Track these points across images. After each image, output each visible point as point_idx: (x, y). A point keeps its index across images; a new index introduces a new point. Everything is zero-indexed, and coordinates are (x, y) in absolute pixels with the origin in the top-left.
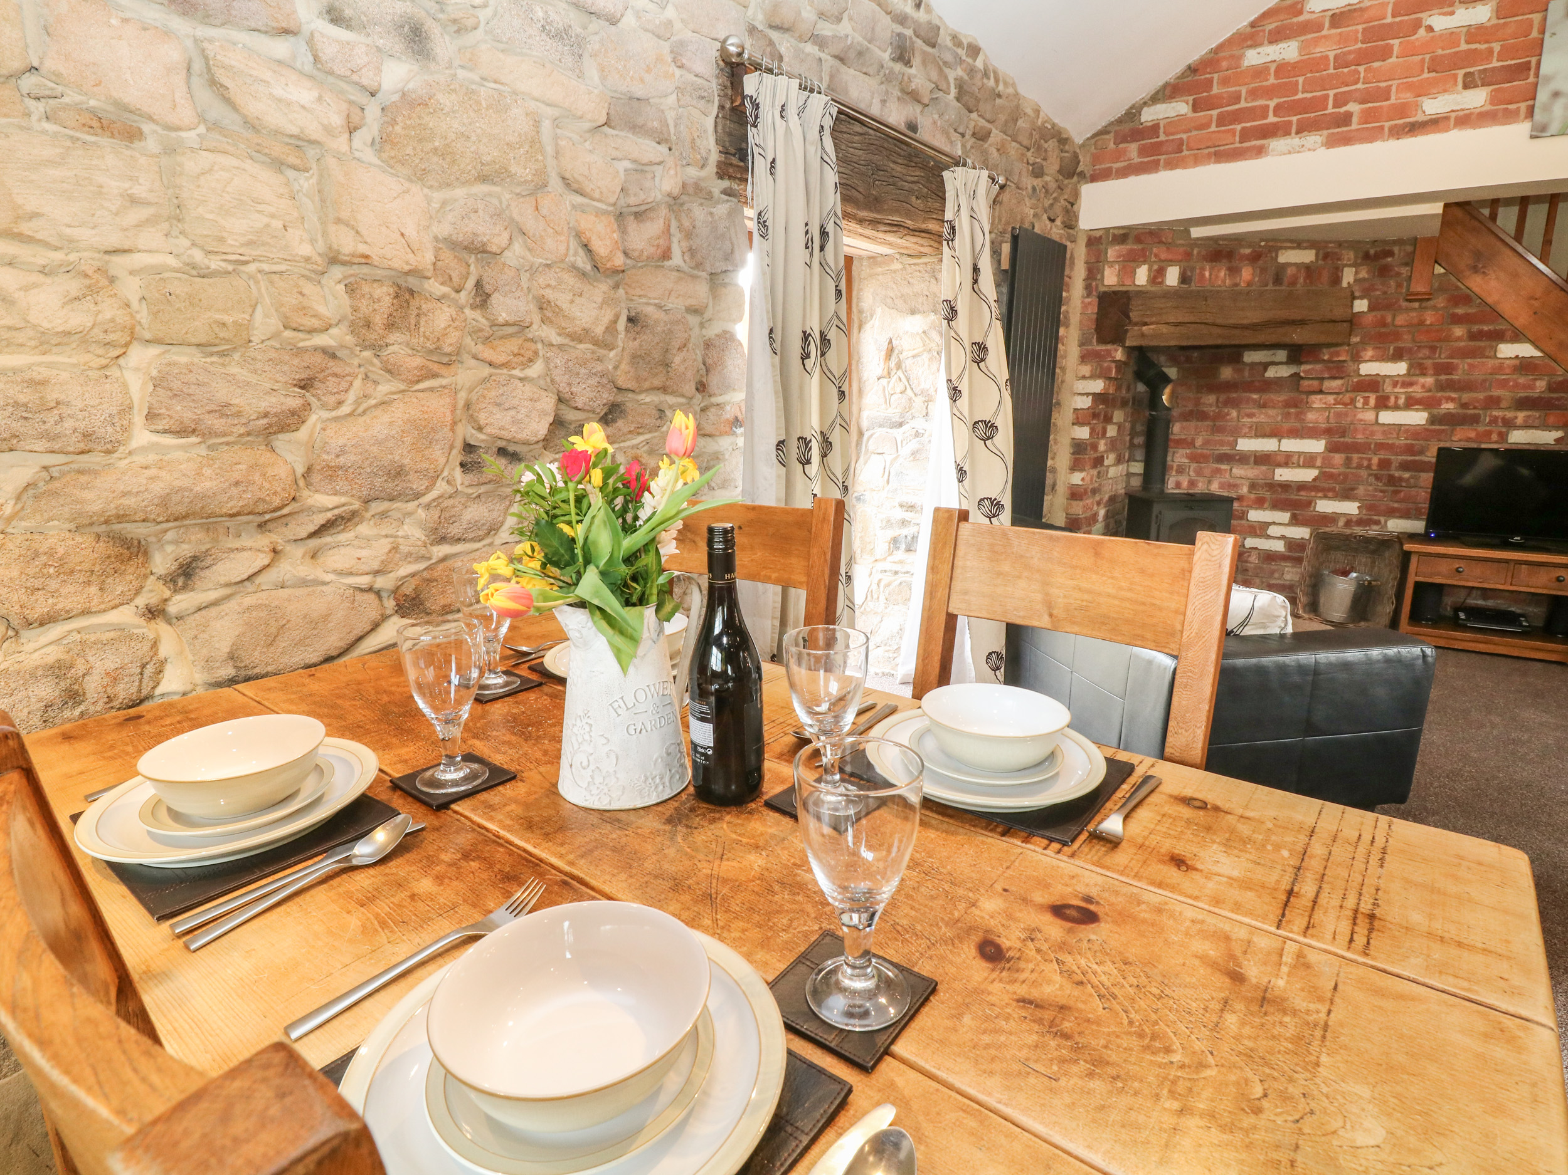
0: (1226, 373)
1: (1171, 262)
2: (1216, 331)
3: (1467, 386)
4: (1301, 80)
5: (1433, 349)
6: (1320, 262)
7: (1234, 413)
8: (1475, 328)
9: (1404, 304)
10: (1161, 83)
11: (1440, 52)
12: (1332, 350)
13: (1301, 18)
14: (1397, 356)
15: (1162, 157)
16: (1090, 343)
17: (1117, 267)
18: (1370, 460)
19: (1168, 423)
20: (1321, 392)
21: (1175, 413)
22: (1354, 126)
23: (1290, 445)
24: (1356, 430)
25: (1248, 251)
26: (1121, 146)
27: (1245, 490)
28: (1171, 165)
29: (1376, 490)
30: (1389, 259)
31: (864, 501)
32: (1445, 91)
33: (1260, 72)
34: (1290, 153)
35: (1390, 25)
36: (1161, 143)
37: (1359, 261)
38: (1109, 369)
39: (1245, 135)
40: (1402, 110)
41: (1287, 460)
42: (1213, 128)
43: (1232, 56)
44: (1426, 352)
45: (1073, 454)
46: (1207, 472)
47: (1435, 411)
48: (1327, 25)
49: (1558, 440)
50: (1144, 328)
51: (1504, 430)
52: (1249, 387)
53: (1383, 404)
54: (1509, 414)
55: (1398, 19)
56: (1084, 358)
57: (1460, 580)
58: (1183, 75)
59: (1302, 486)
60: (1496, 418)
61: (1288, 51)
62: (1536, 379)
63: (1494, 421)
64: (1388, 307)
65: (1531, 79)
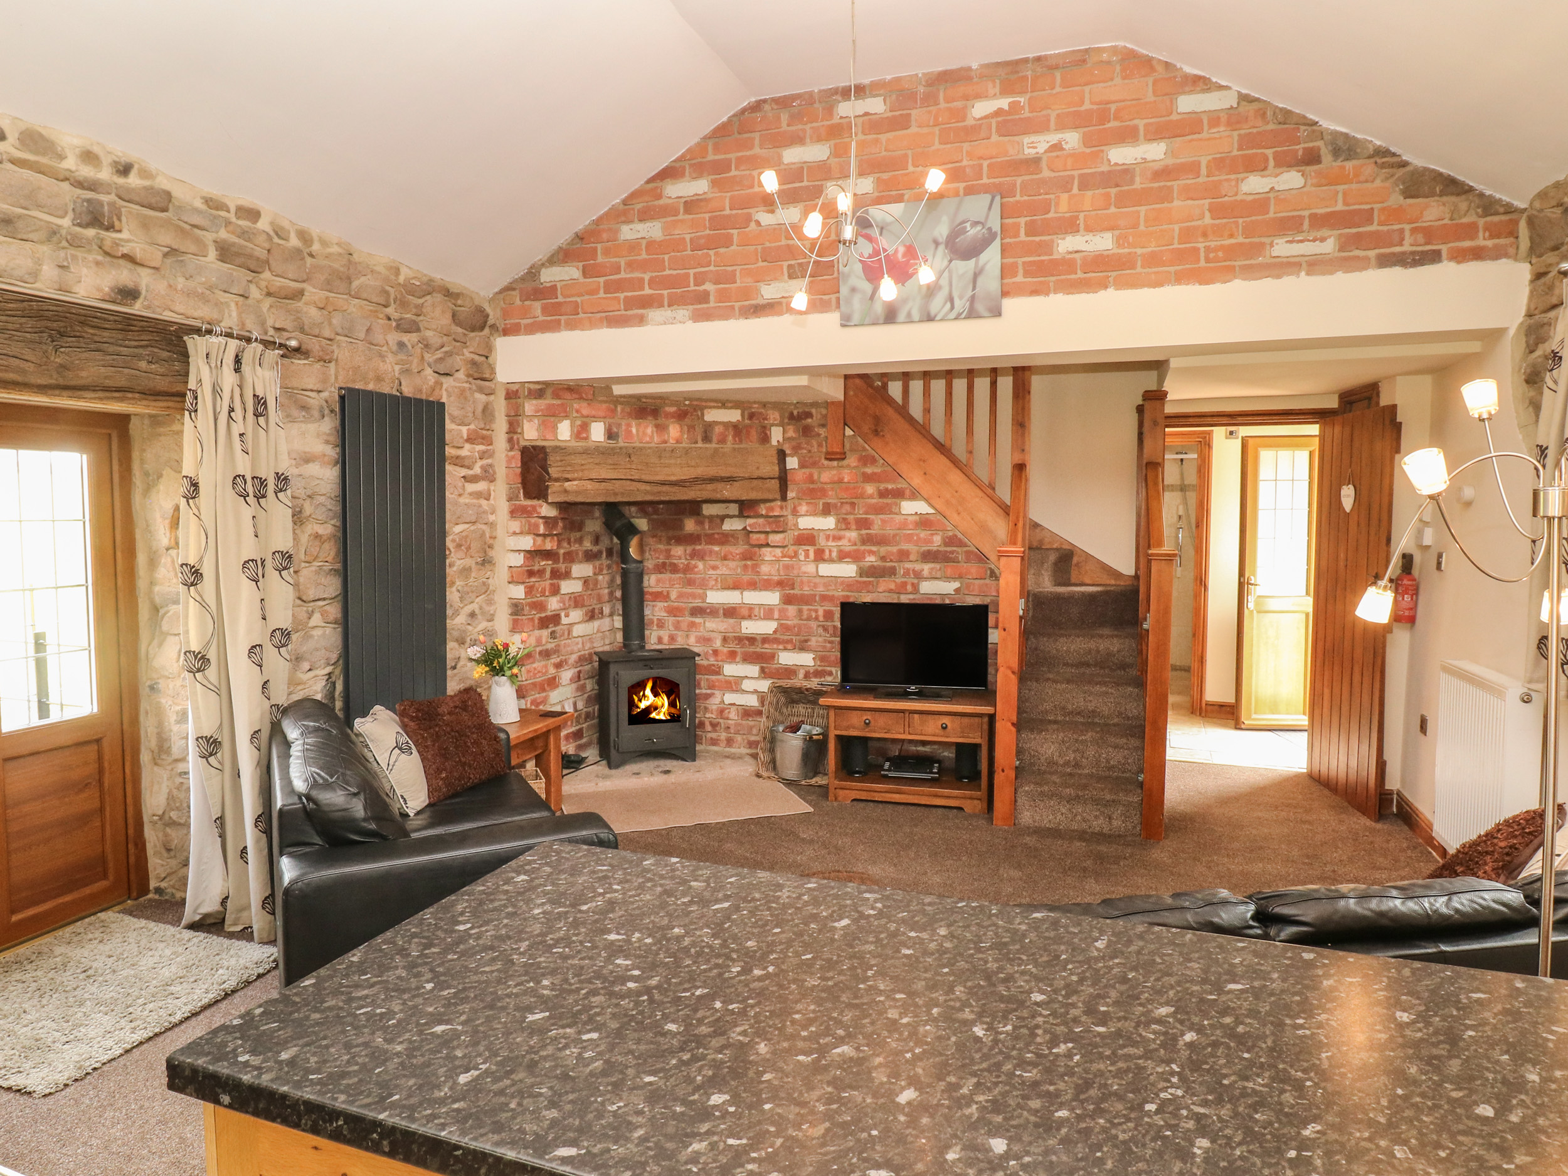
0: (690, 525)
1: (595, 418)
2: (643, 487)
3: (882, 541)
4: (666, 257)
5: (853, 505)
6: (747, 421)
7: (700, 565)
8: (882, 486)
9: (826, 463)
10: (555, 247)
11: (768, 244)
12: (768, 505)
13: (661, 202)
14: (826, 511)
15: (563, 318)
16: (517, 498)
17: (536, 421)
18: (816, 611)
19: (640, 576)
20: (767, 545)
21: (649, 564)
22: (712, 304)
23: (752, 597)
24: (802, 582)
25: (673, 409)
26: (527, 303)
27: (718, 644)
28: (571, 326)
29: (825, 641)
30: (809, 420)
31: (159, 691)
32: (776, 279)
33: (633, 246)
34: (665, 323)
35: (729, 216)
36: (560, 304)
37: (786, 421)
38: (537, 526)
39: (630, 303)
40: (746, 293)
41: (750, 613)
42: (602, 294)
43: (610, 229)
44: (847, 508)
45: (511, 614)
46: (684, 626)
47: (861, 564)
48: (682, 211)
49: (957, 591)
50: (567, 484)
51: (916, 581)
52: (711, 539)
53: (820, 557)
54: (918, 566)
55: (734, 212)
56: (514, 513)
57: (870, 731)
58: (572, 243)
59: (766, 639)
60: (908, 570)
61: (652, 230)
62: (932, 535)
63: (907, 573)
64: (814, 464)
65: (836, 275)
